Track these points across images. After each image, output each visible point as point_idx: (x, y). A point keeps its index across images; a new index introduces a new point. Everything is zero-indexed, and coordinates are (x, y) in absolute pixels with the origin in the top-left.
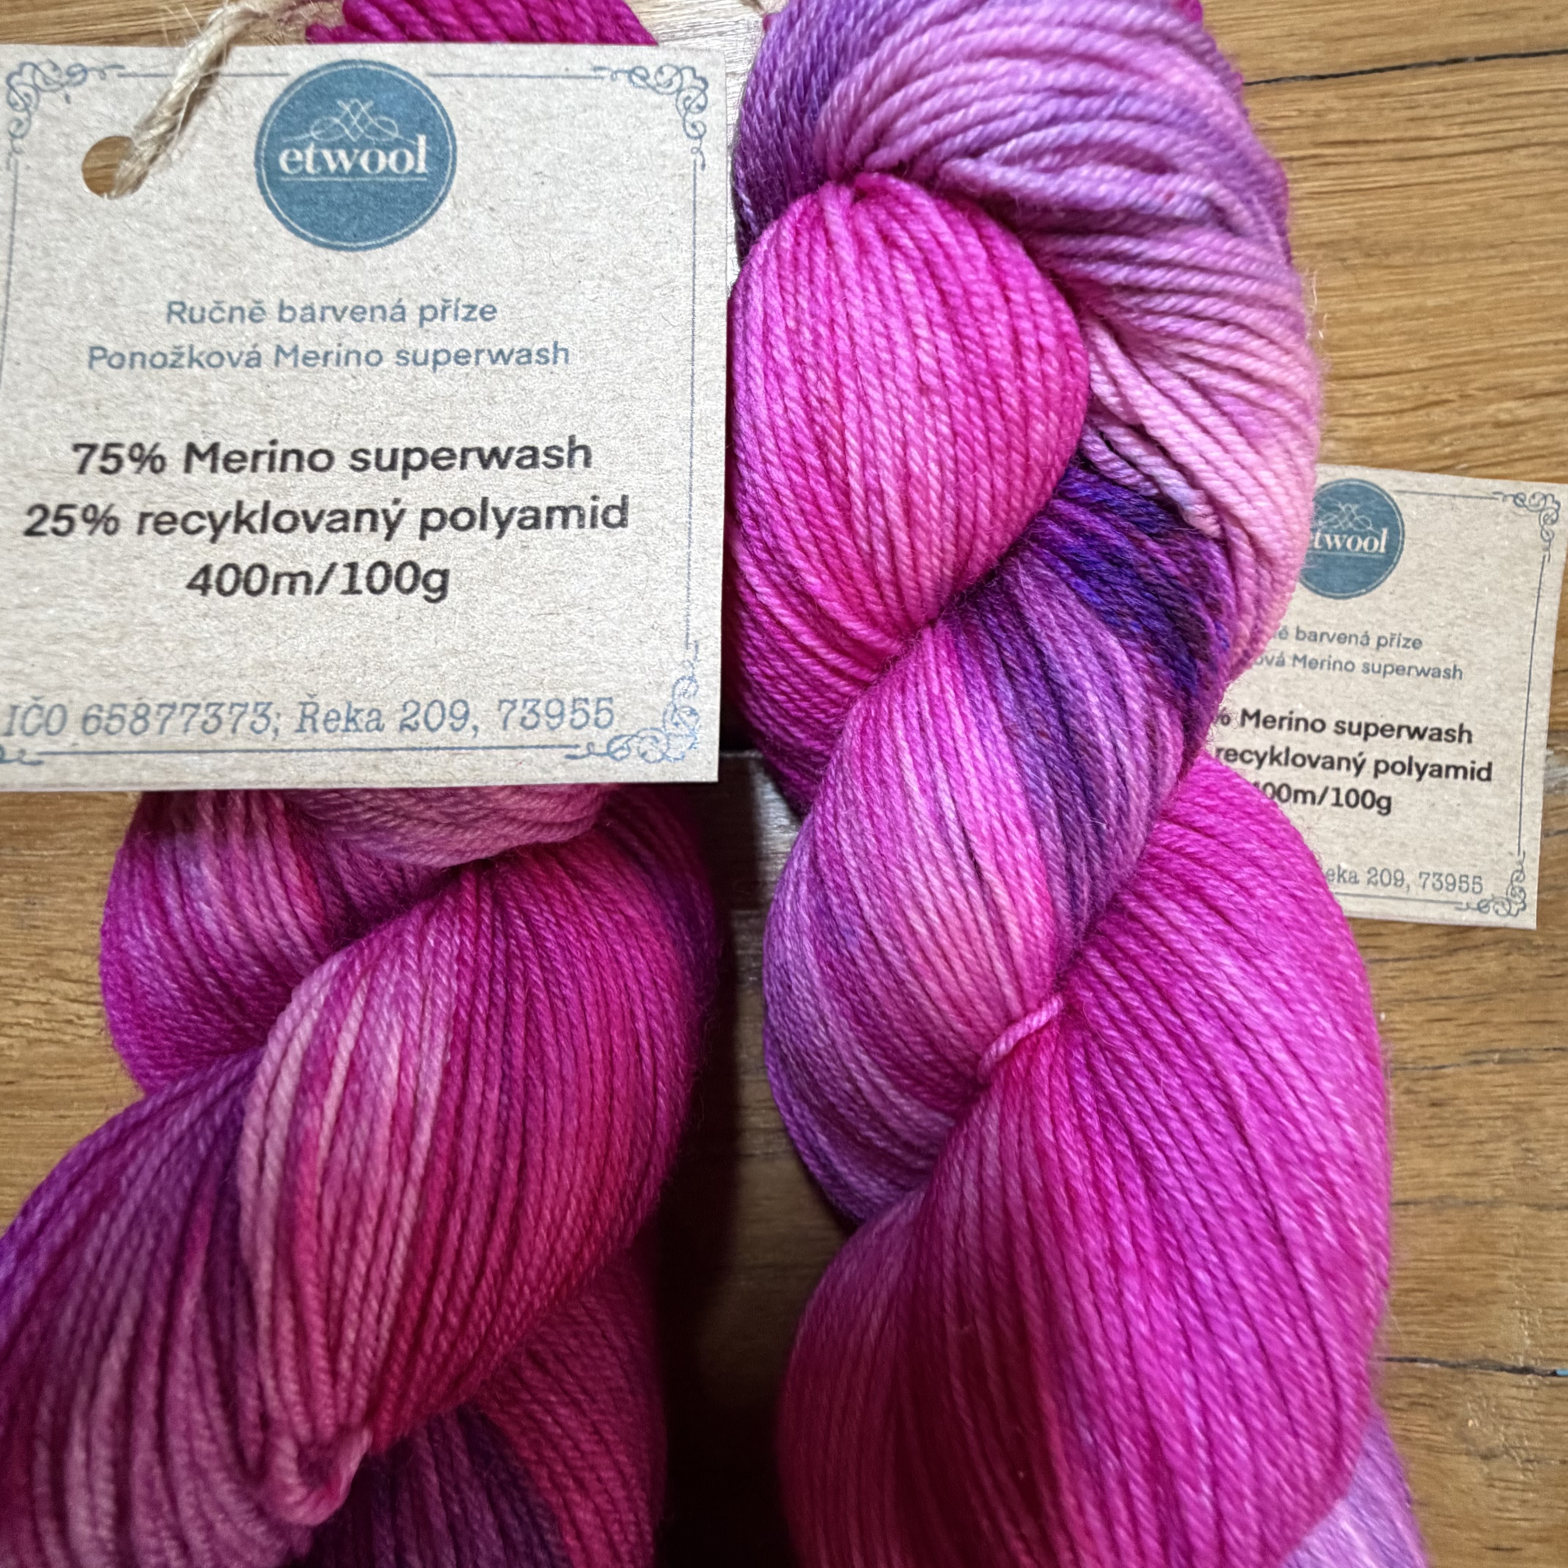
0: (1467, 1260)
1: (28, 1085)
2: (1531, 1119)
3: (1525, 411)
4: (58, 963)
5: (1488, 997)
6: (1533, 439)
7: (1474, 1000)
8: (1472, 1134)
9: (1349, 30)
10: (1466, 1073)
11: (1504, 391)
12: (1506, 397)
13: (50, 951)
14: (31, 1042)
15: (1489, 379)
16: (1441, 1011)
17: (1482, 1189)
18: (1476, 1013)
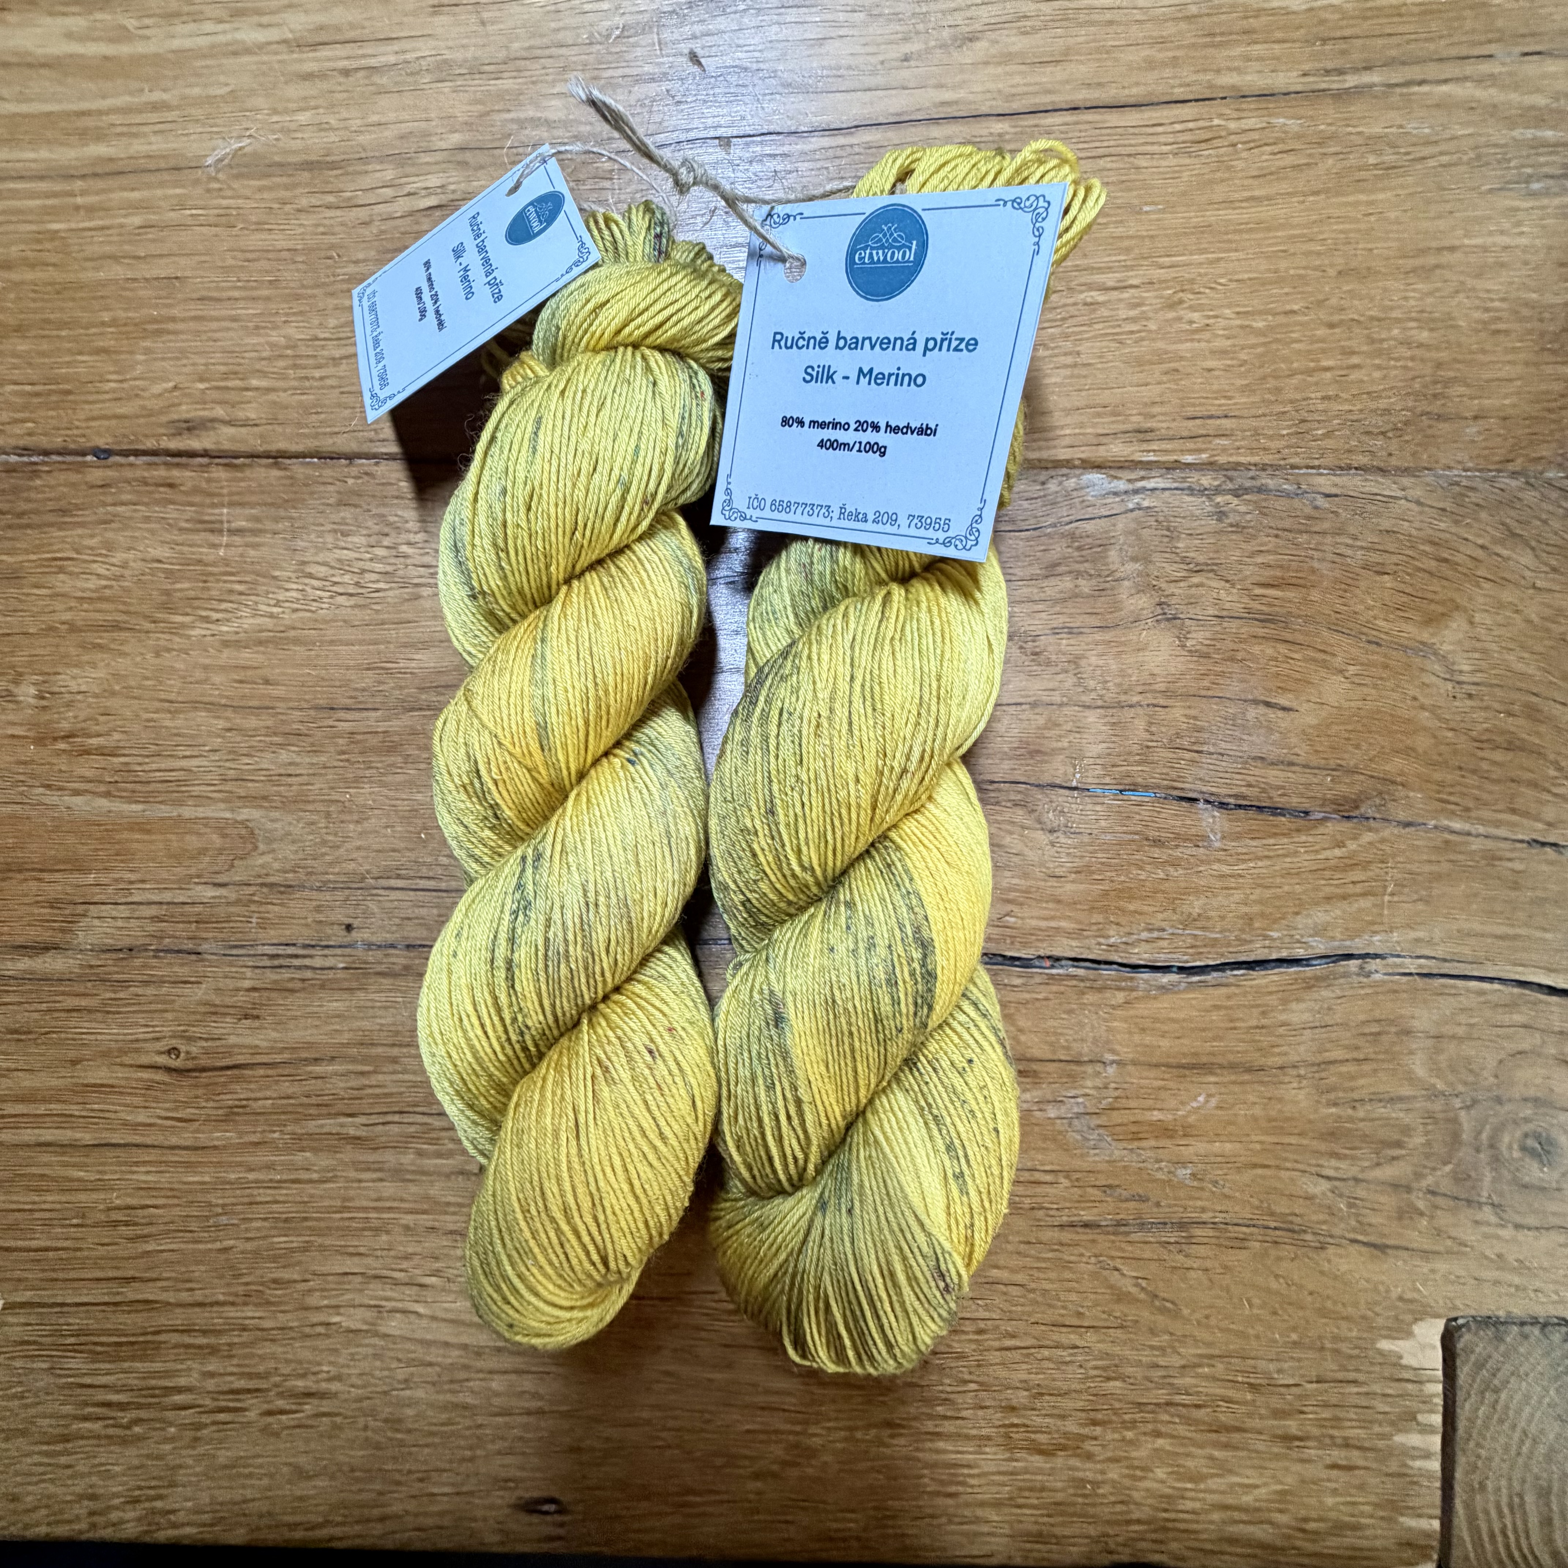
0: (1047, 733)
1: (292, 633)
2: (1083, 662)
3: (1100, 297)
4: (308, 569)
5: (1064, 600)
6: (1104, 312)
7: (1056, 602)
8: (1053, 670)
9: (1019, 90)
10: (1052, 639)
11: (1090, 287)
12: (1091, 289)
13: (304, 563)
14: (296, 610)
15: (1082, 280)
16: (1040, 607)
17: (1057, 698)
18: (1057, 609)
